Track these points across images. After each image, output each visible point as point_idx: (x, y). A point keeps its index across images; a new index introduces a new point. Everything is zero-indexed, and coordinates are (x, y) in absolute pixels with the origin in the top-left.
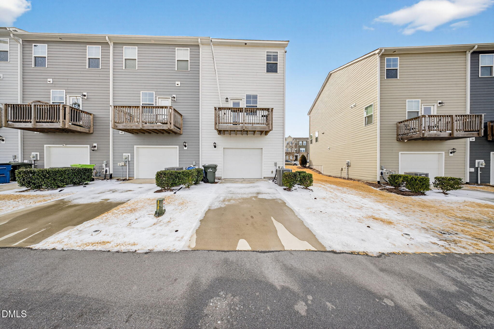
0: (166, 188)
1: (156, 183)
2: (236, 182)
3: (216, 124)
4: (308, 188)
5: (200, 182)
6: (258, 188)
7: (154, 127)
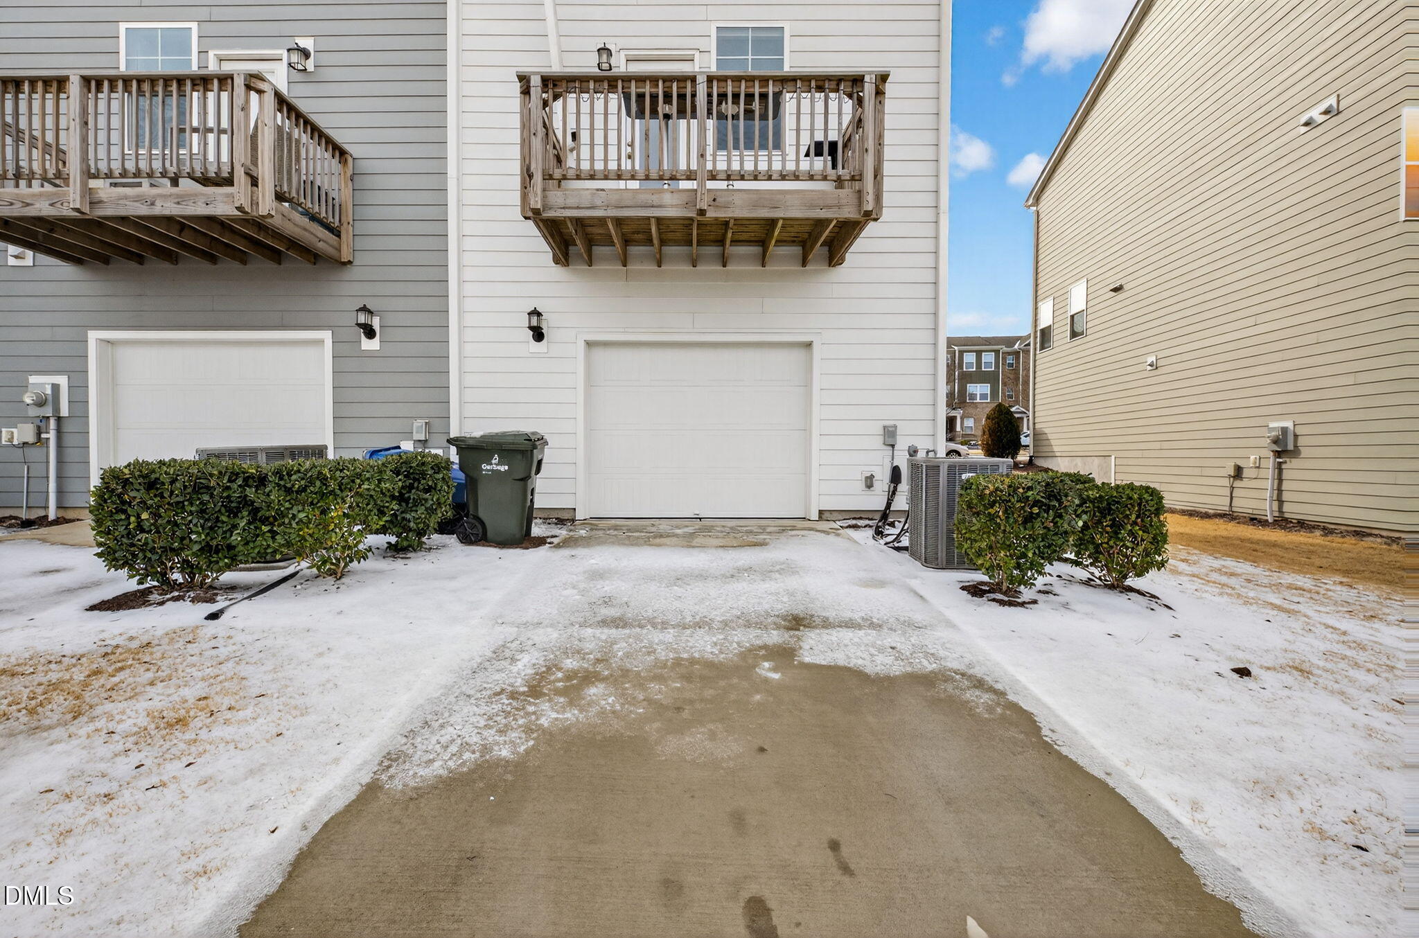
0: (177, 576)
1: (99, 545)
2: (658, 541)
3: (531, 176)
4: (1129, 582)
5: (436, 538)
6: (792, 582)
7: (158, 203)
